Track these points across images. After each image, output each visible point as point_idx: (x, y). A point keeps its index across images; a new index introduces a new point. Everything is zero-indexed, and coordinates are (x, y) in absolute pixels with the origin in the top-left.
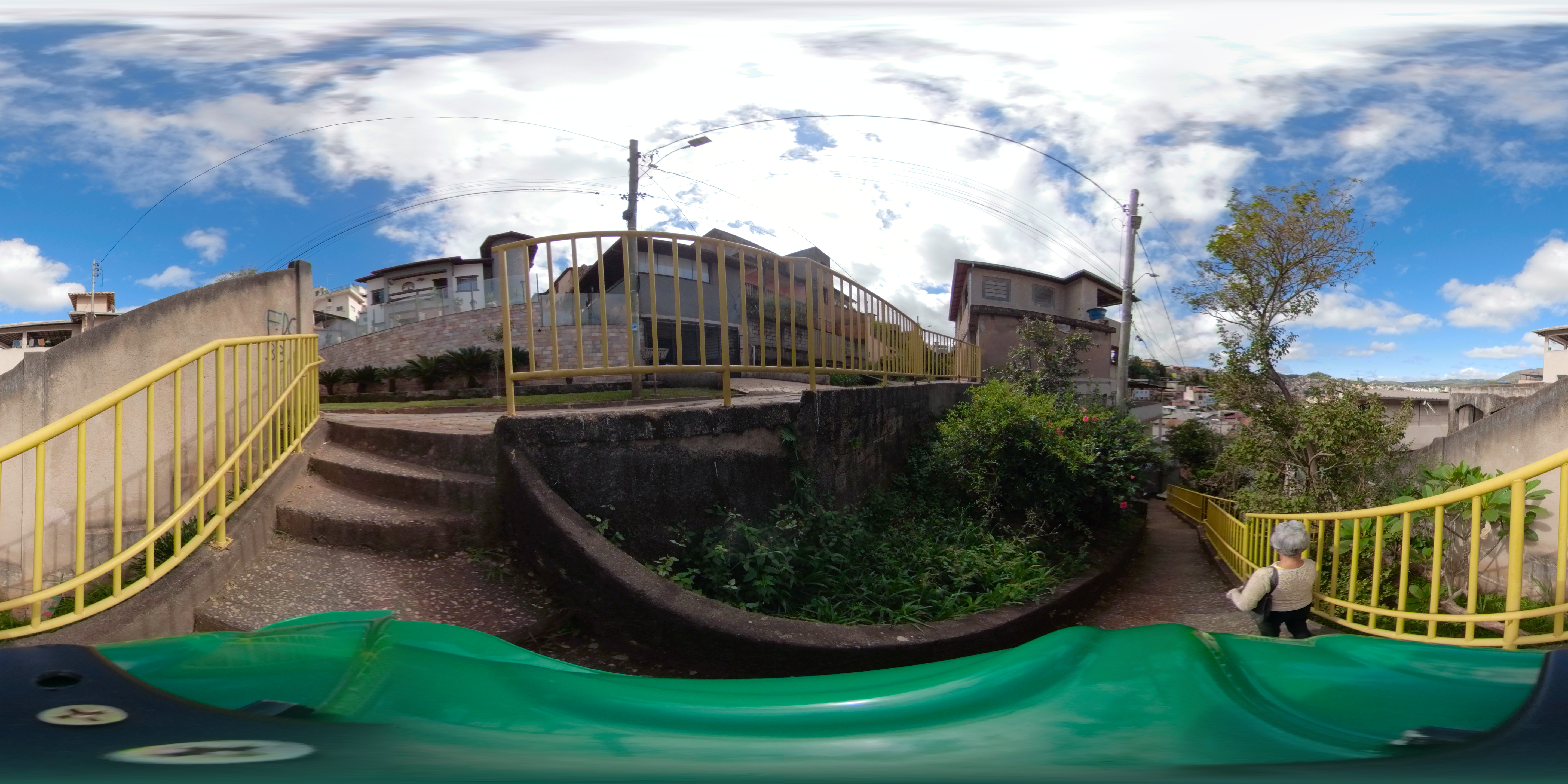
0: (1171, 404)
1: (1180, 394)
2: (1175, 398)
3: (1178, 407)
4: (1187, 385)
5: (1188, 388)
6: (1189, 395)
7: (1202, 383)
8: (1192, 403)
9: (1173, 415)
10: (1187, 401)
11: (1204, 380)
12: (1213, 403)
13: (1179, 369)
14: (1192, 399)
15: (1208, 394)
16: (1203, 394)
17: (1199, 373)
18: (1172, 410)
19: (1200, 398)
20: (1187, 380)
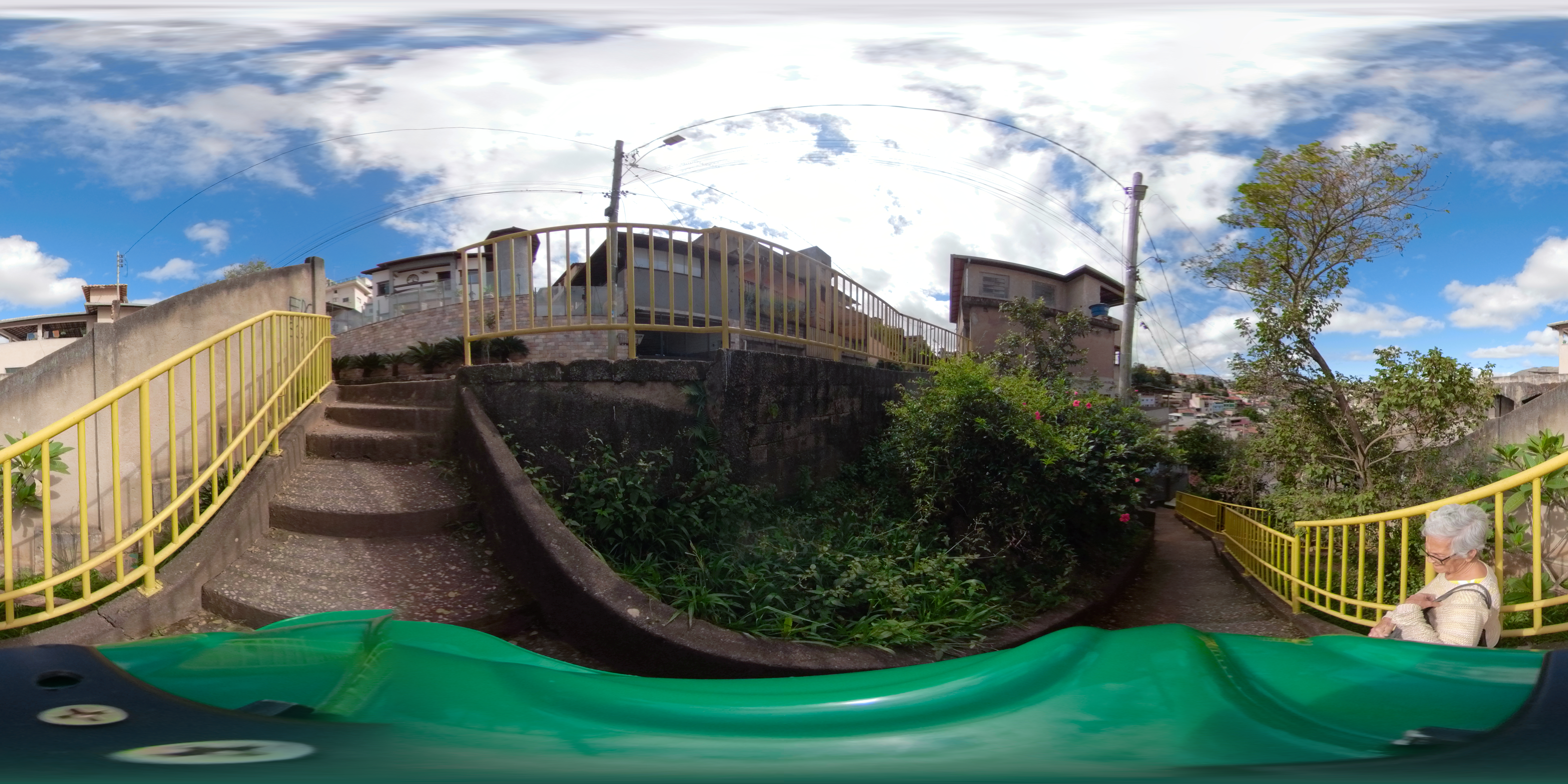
0: (1177, 411)
1: (1186, 402)
2: (1181, 406)
3: (1184, 414)
4: (1193, 392)
5: (1194, 395)
6: (1195, 402)
7: (1208, 391)
8: (1198, 410)
9: (1180, 422)
10: (1193, 408)
11: (1210, 387)
12: (1219, 410)
13: (1185, 376)
14: (1198, 407)
15: (1214, 401)
16: (1209, 401)
17: (1205, 380)
18: (1178, 417)
19: (1206, 405)
20: (1193, 387)
